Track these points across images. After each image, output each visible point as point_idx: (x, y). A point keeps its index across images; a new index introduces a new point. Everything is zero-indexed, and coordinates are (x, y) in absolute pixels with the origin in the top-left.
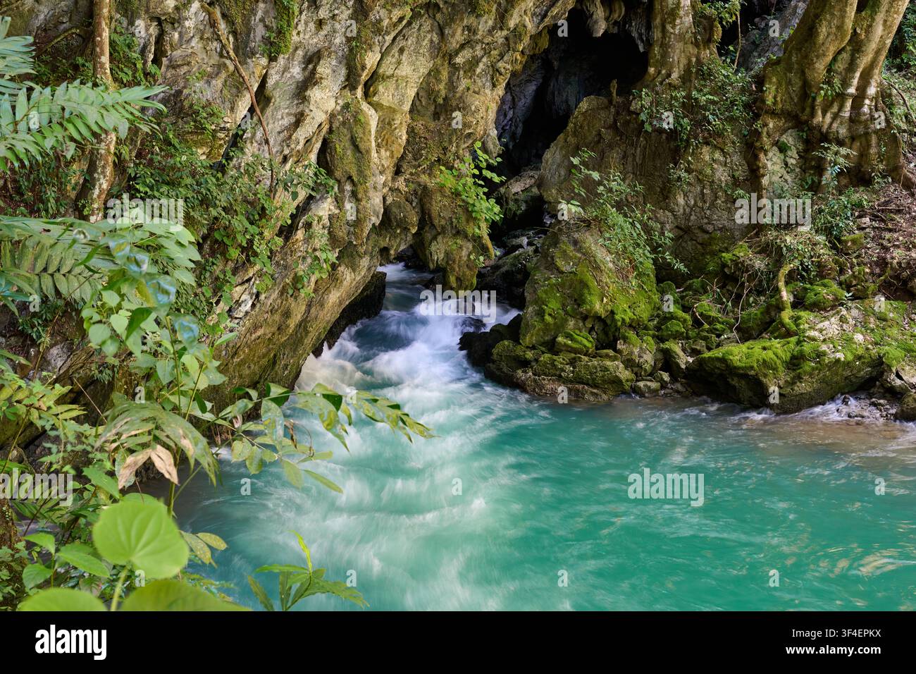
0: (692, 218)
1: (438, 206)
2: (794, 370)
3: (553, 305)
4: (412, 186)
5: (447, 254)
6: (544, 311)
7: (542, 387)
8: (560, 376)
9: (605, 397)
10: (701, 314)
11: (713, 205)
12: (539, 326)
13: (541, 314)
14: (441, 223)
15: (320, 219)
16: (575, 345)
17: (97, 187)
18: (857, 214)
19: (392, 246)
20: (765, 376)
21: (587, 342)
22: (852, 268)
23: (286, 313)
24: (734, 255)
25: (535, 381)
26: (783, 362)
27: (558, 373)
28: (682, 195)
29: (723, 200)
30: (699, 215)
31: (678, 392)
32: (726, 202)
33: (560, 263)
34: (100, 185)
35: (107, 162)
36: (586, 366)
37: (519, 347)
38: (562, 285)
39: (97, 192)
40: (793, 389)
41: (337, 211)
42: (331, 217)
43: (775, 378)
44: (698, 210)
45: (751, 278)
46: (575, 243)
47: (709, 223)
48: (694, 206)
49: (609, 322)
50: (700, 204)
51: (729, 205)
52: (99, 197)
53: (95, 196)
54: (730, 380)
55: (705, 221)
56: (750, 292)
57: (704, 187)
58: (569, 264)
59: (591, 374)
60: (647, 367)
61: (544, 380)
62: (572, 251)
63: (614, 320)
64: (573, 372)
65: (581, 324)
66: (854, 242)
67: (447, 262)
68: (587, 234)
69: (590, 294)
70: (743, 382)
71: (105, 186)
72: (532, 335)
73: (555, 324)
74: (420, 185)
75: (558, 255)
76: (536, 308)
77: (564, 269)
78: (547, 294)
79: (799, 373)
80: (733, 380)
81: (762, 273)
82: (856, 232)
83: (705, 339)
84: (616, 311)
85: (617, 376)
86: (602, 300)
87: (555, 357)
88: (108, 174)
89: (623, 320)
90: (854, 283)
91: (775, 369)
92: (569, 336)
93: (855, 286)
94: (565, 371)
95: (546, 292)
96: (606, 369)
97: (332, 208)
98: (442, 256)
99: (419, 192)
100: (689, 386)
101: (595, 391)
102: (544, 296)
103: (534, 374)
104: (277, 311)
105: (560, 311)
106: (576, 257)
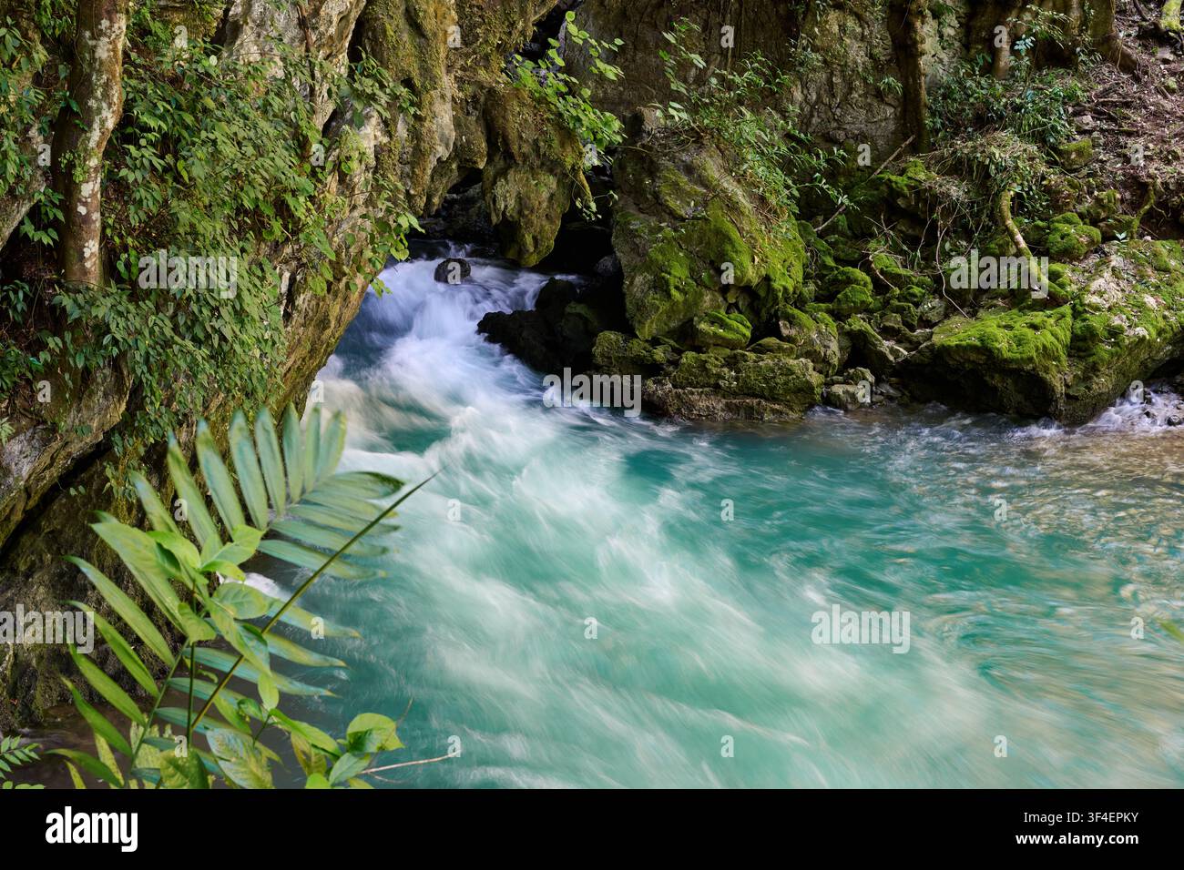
0: (815, 120)
1: (519, 121)
2: (1080, 358)
3: (678, 272)
4: (470, 89)
5: (519, 198)
6: (667, 282)
7: (690, 406)
8: (717, 386)
9: (793, 415)
10: (882, 272)
11: (846, 99)
12: (664, 307)
13: (661, 286)
14: (523, 150)
15: (362, 154)
16: (730, 336)
17: (96, 126)
18: (1070, 110)
19: (437, 190)
20: (1047, 370)
21: (741, 327)
22: (1090, 193)
23: (322, 321)
24: (910, 178)
25: (678, 396)
26: (1064, 346)
27: (712, 381)
28: (800, 87)
29: (861, 92)
30: (823, 116)
31: (890, 398)
32: (865, 95)
33: (673, 203)
34: (103, 122)
35: (114, 76)
36: (758, 370)
37: (635, 341)
38: (688, 239)
39: (95, 136)
40: (1089, 388)
41: (385, 140)
42: (378, 151)
43: (1059, 372)
44: (823, 108)
45: (947, 212)
46: (689, 169)
47: (839, 129)
48: (816, 103)
49: (762, 293)
50: (826, 100)
51: (869, 100)
52: (98, 145)
53: (92, 144)
54: (987, 378)
55: (834, 125)
56: (947, 233)
57: (832, 74)
58: (689, 204)
59: (766, 380)
60: (835, 361)
61: (692, 393)
62: (686, 184)
63: (770, 290)
64: (737, 379)
65: (720, 299)
66: (1080, 152)
67: (520, 213)
68: (704, 155)
69: (736, 252)
70: (1009, 381)
71: (111, 124)
72: (652, 322)
73: (686, 301)
74: (482, 87)
75: (665, 190)
76: (650, 277)
77: (683, 213)
78: (664, 255)
79: (1095, 363)
80: (993, 378)
81: (962, 204)
82: (1077, 137)
83: (900, 310)
84: (772, 277)
85: (807, 382)
86: (753, 260)
87: (703, 357)
88: (115, 100)
89: (785, 289)
90: (1103, 215)
91: (1057, 359)
92: (715, 321)
93: (1104, 220)
94: (724, 378)
95: (662, 251)
96: (790, 372)
97: (379, 134)
98: (512, 203)
99: (482, 99)
100: (906, 387)
101: (777, 407)
102: (660, 257)
103: (675, 387)
104: (312, 320)
105: (690, 281)
106: (696, 193)
